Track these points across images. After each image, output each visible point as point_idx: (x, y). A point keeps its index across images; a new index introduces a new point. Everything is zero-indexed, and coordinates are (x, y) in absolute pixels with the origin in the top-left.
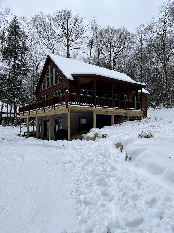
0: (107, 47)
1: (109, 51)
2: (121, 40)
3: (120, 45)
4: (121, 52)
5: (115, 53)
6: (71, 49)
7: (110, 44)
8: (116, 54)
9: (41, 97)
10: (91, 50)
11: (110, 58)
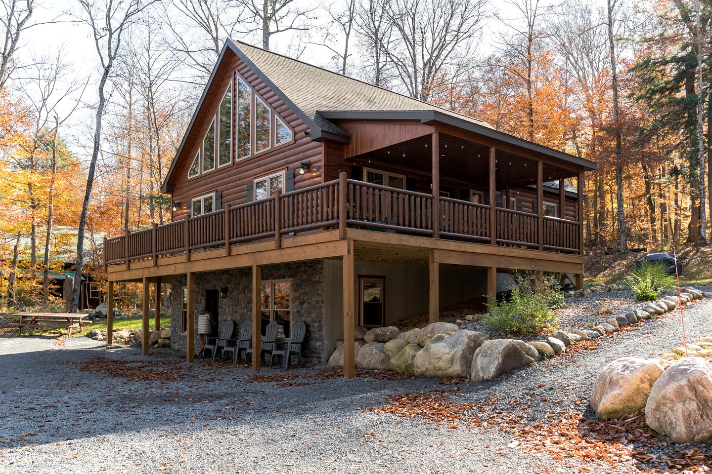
0: (402, 30)
1: (409, 42)
2: (452, 6)
3: (447, 25)
4: (450, 46)
5: (430, 51)
6: (278, 31)
7: (413, 19)
8: (432, 53)
9: (194, 200)
10: (348, 35)
11: (410, 70)
